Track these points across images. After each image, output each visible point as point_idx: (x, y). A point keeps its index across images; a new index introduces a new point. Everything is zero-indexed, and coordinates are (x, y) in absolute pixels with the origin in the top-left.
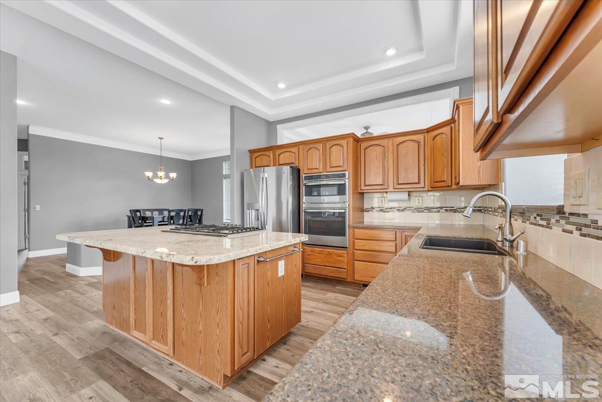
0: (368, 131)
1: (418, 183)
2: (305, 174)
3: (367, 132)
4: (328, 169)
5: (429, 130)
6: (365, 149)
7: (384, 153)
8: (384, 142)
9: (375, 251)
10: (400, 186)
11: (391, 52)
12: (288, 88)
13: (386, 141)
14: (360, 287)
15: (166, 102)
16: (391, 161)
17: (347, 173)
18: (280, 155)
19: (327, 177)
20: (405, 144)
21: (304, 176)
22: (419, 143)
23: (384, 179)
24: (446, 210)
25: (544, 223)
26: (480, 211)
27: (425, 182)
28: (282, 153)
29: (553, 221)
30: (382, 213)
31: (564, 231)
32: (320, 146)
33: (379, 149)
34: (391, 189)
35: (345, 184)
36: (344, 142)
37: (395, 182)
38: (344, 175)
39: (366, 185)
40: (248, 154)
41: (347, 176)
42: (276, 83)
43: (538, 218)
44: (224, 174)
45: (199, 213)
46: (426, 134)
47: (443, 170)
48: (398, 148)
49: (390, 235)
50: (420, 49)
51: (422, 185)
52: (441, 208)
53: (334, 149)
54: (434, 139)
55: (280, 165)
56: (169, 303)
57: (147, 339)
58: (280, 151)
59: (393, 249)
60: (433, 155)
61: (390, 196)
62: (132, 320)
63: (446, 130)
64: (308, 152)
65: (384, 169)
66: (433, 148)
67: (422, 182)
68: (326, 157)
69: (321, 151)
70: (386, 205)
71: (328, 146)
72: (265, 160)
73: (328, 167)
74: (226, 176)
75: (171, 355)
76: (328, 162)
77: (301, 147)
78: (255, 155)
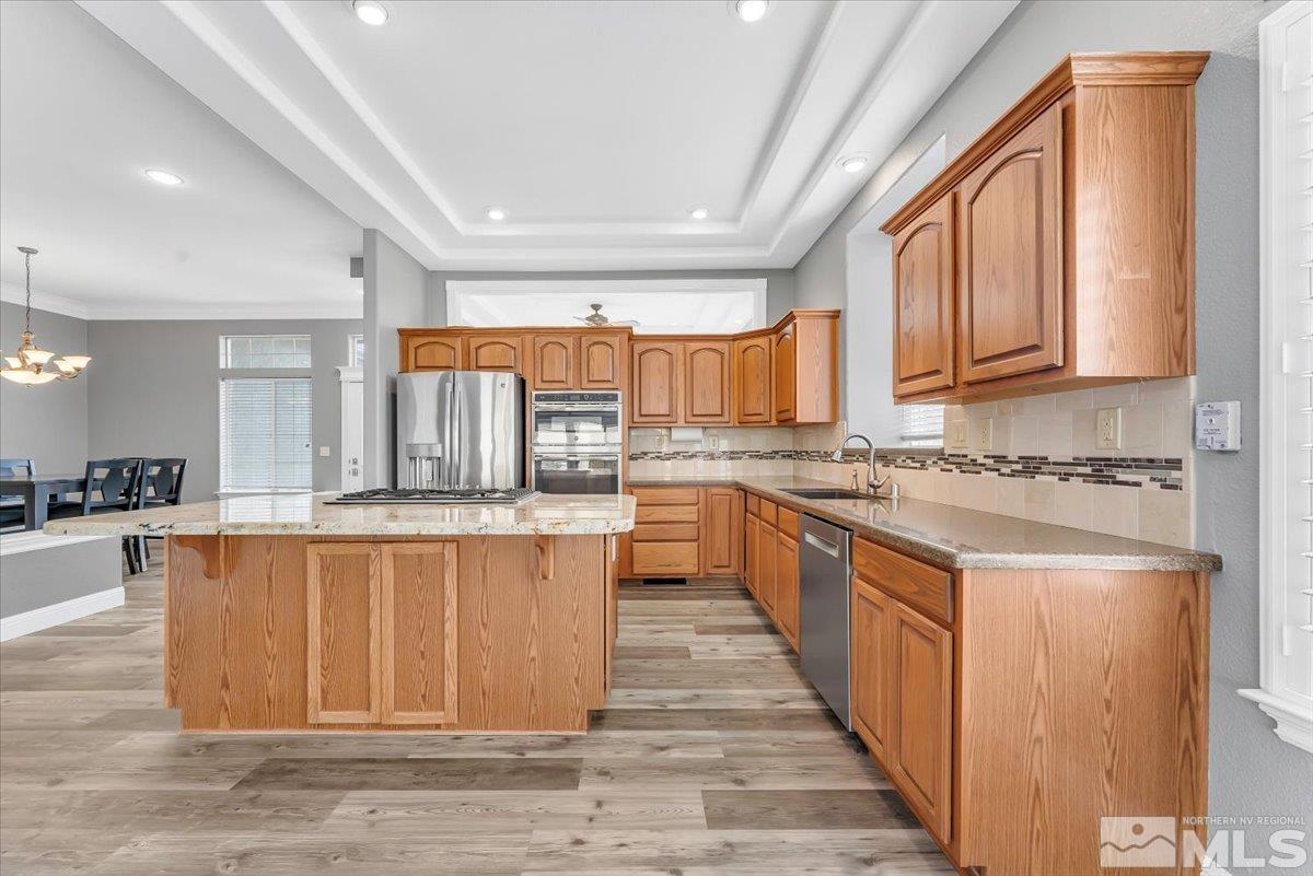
0: (600, 312)
1: (721, 415)
2: (537, 390)
3: (597, 315)
4: (585, 384)
5: (736, 338)
6: (640, 356)
7: (671, 363)
8: (671, 347)
9: (665, 523)
10: (696, 420)
11: (700, 214)
12: (509, 221)
13: (674, 345)
14: (639, 586)
15: (164, 178)
17: (619, 393)
18: (480, 347)
19: (582, 398)
20: (703, 353)
21: (534, 393)
22: (722, 356)
23: (671, 406)
25: (918, 465)
26: (790, 456)
27: (731, 415)
28: (485, 345)
29: (929, 462)
30: (659, 461)
31: (942, 470)
33: (664, 359)
34: (681, 422)
35: (617, 412)
36: (614, 341)
37: (688, 411)
38: (615, 398)
39: (641, 415)
40: (396, 338)
41: (620, 400)
42: (486, 210)
43: (909, 461)
44: (222, 366)
45: (176, 470)
46: (731, 343)
47: (759, 398)
48: (692, 359)
49: (688, 495)
50: (735, 219)
51: (726, 418)
53: (595, 349)
54: (744, 352)
55: (479, 368)
56: (451, 627)
57: (371, 718)
58: (475, 342)
59: (694, 517)
60: (743, 375)
61: (677, 434)
62: (314, 692)
63: (762, 341)
64: (542, 348)
65: (671, 388)
66: (743, 365)
67: (726, 413)
68: (580, 362)
69: (571, 351)
70: (665, 449)
71: (585, 342)
72: (441, 355)
73: (585, 381)
74: (228, 374)
75: (450, 726)
76: (584, 372)
77: (529, 338)
78: (415, 341)
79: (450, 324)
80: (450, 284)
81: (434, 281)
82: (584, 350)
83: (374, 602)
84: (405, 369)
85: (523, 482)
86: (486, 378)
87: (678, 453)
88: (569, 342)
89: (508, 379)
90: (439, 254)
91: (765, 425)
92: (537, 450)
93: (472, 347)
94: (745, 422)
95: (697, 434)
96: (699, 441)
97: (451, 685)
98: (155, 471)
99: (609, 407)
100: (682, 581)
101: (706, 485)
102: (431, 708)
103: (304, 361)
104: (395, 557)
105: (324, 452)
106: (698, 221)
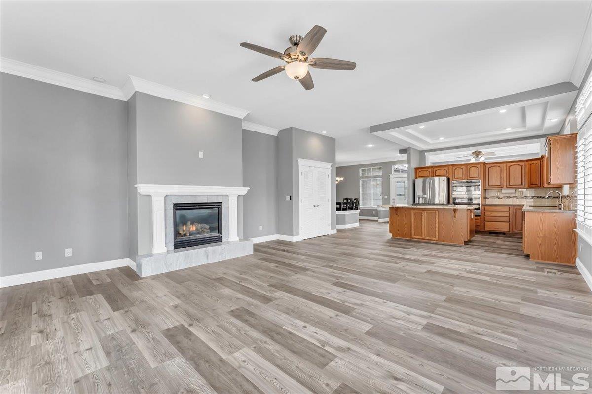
1: (521, 185)
2: (453, 181)
5: (528, 161)
6: (489, 169)
7: (501, 170)
8: (501, 165)
9: (496, 216)
10: (511, 186)
12: (445, 139)
13: (502, 164)
15: (370, 146)
16: (505, 175)
18: (436, 171)
19: (468, 182)
20: (514, 166)
22: (522, 166)
23: (501, 182)
24: (538, 198)
27: (526, 185)
28: (438, 170)
30: (498, 199)
32: (463, 167)
33: (498, 169)
34: (505, 187)
35: (479, 185)
36: (479, 166)
37: (508, 184)
39: (489, 186)
40: (414, 170)
42: (439, 138)
44: (360, 176)
46: (526, 162)
47: (536, 180)
48: (509, 169)
49: (505, 209)
50: (524, 127)
51: (524, 186)
52: (534, 196)
53: (472, 168)
54: (531, 165)
55: (436, 176)
56: (437, 225)
57: (423, 238)
58: (435, 169)
59: (508, 215)
60: (531, 172)
61: (503, 191)
62: (413, 233)
63: (537, 161)
64: (455, 170)
65: (501, 178)
66: (531, 169)
67: (524, 184)
68: (467, 173)
69: (464, 170)
70: (500, 195)
71: (469, 167)
72: (426, 173)
73: (468, 177)
74: (361, 178)
75: (436, 240)
76: (468, 175)
77: (451, 167)
78: (419, 171)
79: (426, 166)
80: (427, 154)
81: (422, 153)
82: (468, 169)
83: (423, 220)
84: (416, 178)
85: (449, 202)
86: (436, 179)
87: (506, 197)
89: (445, 179)
90: (423, 147)
92: (453, 196)
93: (434, 171)
94: (531, 187)
95: (512, 191)
96: (513, 193)
97: (437, 234)
98: (355, 201)
99: (477, 184)
100: (504, 234)
101: (509, 206)
102: (433, 237)
103: (380, 173)
104: (427, 213)
105: (386, 197)
106: (509, 130)
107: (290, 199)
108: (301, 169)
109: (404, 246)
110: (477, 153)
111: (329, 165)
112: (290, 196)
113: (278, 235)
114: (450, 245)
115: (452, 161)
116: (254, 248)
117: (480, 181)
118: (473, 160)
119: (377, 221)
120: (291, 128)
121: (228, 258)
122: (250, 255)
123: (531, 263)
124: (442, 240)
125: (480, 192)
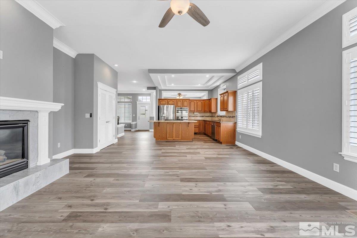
1: (201, 111)
6: (190, 102)
7: (194, 104)
8: (195, 101)
10: (198, 111)
12: (174, 85)
15: (135, 82)
16: (196, 106)
20: (199, 102)
21: (176, 108)
22: (202, 103)
23: (194, 109)
26: (211, 116)
27: (203, 111)
30: (192, 117)
31: (225, 118)
36: (187, 101)
39: (190, 111)
46: (203, 101)
48: (197, 103)
50: (204, 85)
54: (205, 102)
55: (169, 104)
56: (180, 131)
57: (173, 139)
58: (169, 101)
59: (198, 125)
60: (205, 106)
61: (195, 113)
62: (168, 137)
63: (207, 101)
64: (178, 102)
65: (194, 107)
66: (205, 104)
68: (183, 104)
70: (193, 115)
71: (183, 101)
72: (164, 102)
73: (183, 106)
75: (180, 140)
77: (176, 100)
78: (160, 101)
80: (162, 91)
81: (160, 91)
83: (173, 129)
84: (159, 105)
86: (170, 106)
87: (195, 116)
88: (181, 101)
91: (208, 112)
93: (168, 101)
94: (205, 112)
95: (198, 113)
96: (198, 114)
97: (180, 136)
99: (187, 110)
100: (196, 134)
101: (200, 120)
102: (178, 138)
104: (175, 125)
105: (134, 115)
106: (199, 85)
107: (91, 116)
108: (100, 92)
109: (170, 145)
110: (179, 94)
111: (114, 91)
112: (91, 114)
113: (74, 149)
114: (187, 142)
115: (170, 97)
116: (69, 167)
117: (188, 108)
118: (178, 98)
119: (130, 131)
120: (93, 54)
121: (43, 186)
122: (67, 176)
123: (223, 146)
124: (183, 140)
125: (187, 114)
